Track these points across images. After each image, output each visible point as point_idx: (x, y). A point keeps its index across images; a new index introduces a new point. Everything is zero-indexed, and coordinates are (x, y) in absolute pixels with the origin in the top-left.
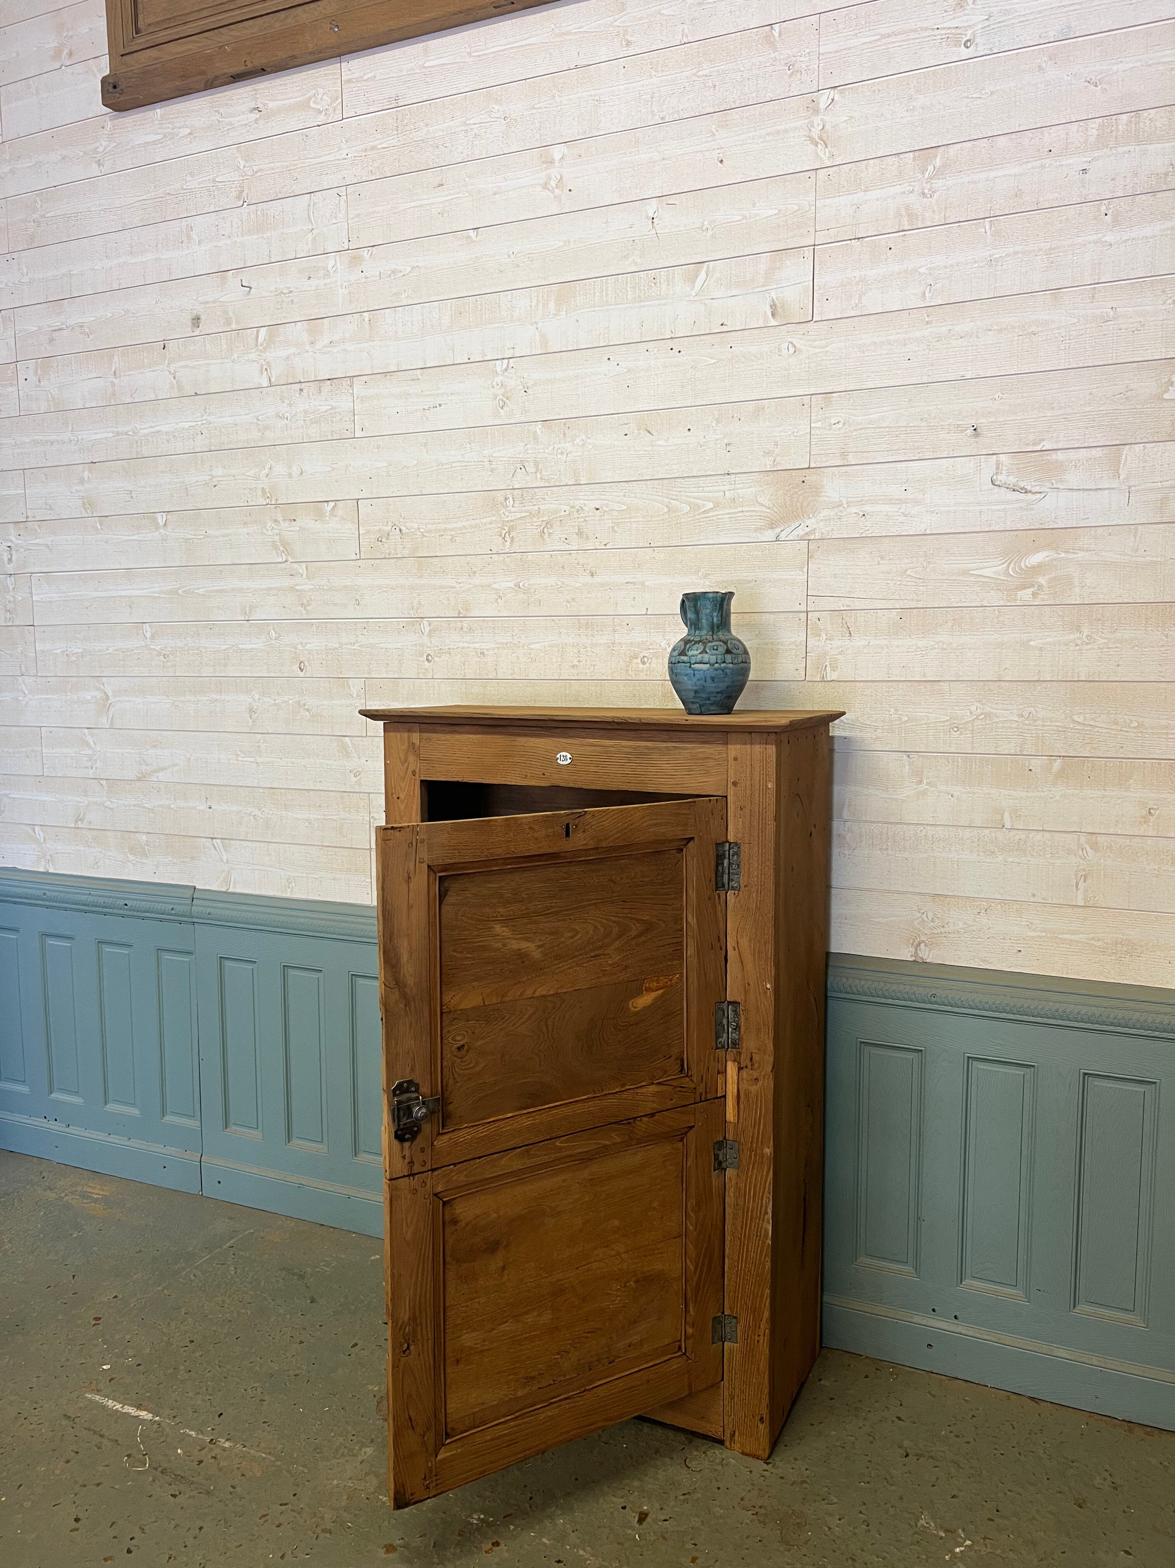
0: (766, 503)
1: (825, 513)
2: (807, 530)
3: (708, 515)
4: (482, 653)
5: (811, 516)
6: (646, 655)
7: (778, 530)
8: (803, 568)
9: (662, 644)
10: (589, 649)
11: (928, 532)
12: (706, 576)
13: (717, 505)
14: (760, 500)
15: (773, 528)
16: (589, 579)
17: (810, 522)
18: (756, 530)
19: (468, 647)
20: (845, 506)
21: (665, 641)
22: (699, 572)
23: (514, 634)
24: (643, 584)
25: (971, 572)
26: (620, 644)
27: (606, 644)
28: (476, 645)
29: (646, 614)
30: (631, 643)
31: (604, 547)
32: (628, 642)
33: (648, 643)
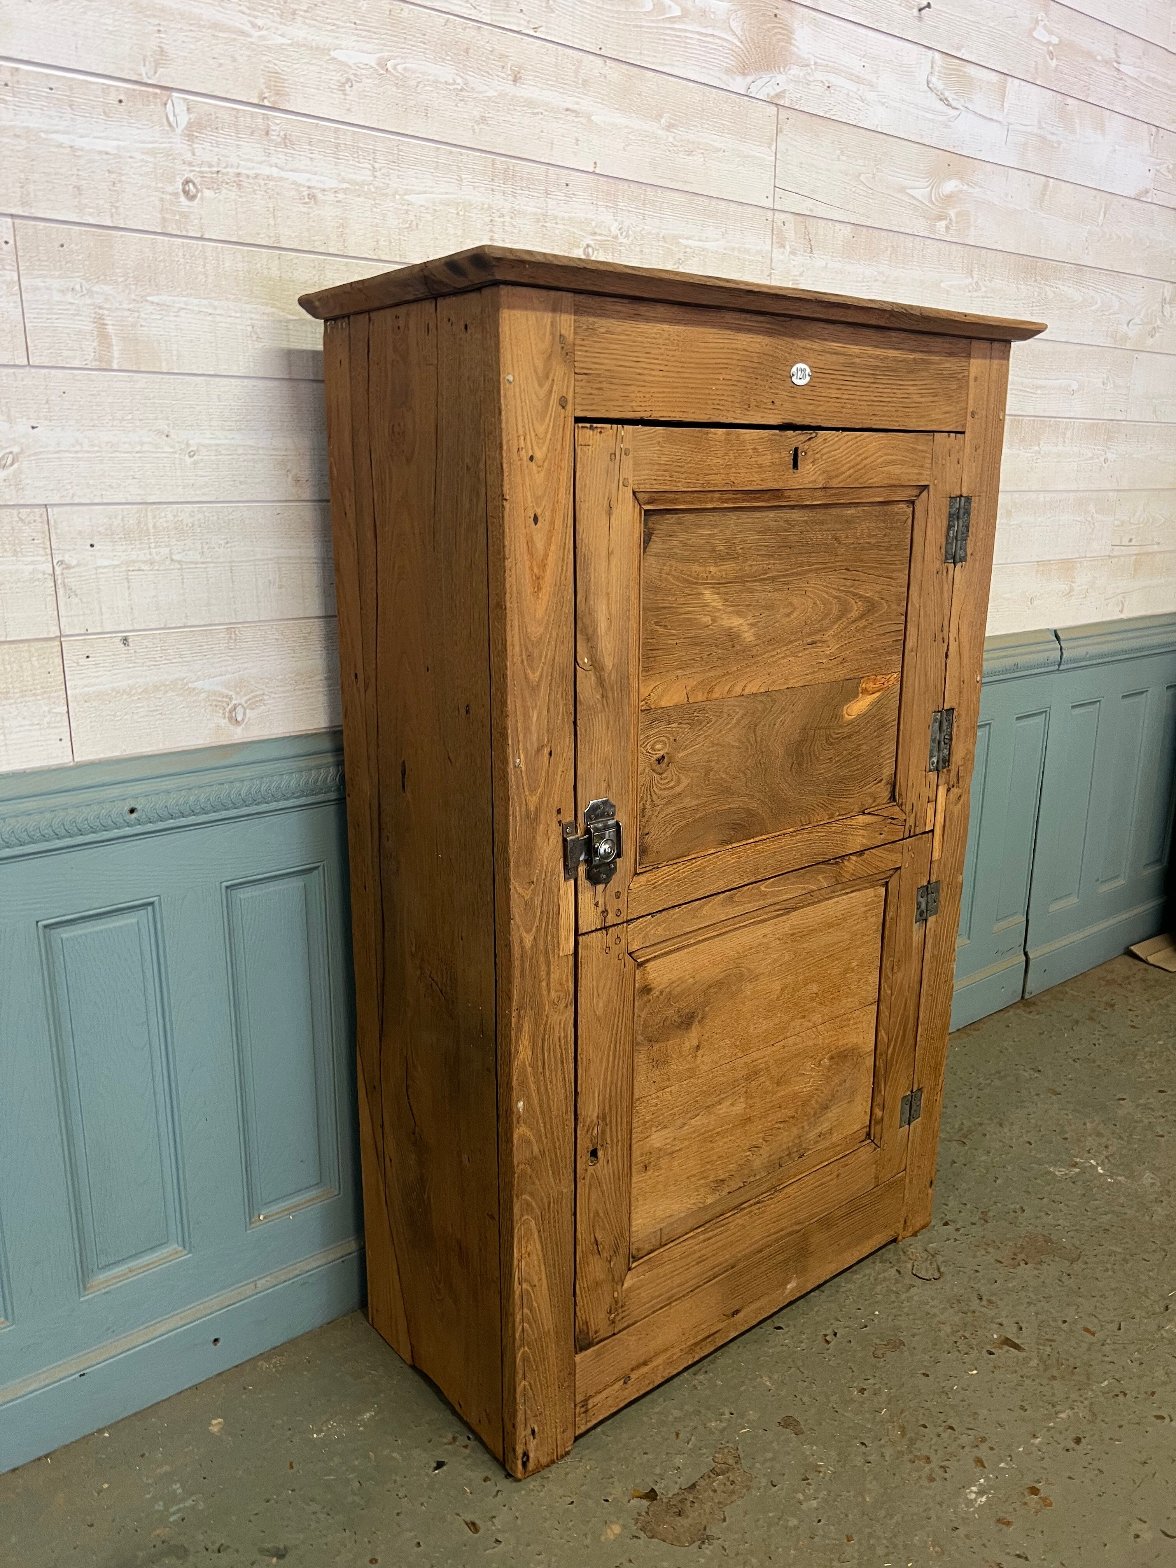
0: (739, 32)
1: (795, 71)
2: (778, 89)
3: (676, 26)
4: (312, 196)
5: (782, 70)
6: (592, 243)
7: (749, 79)
8: (771, 144)
9: (613, 229)
10: (507, 219)
11: (879, 130)
12: (669, 127)
13: (685, 13)
14: (733, 24)
15: (744, 74)
16: (509, 88)
17: (781, 78)
18: (728, 71)
19: (281, 179)
20: (813, 67)
21: (616, 224)
22: (661, 117)
23: (377, 166)
24: (589, 117)
25: (908, 191)
26: (555, 218)
27: (535, 214)
28: (301, 178)
29: (594, 173)
30: (570, 219)
31: (532, 33)
32: (567, 215)
33: (594, 224)
